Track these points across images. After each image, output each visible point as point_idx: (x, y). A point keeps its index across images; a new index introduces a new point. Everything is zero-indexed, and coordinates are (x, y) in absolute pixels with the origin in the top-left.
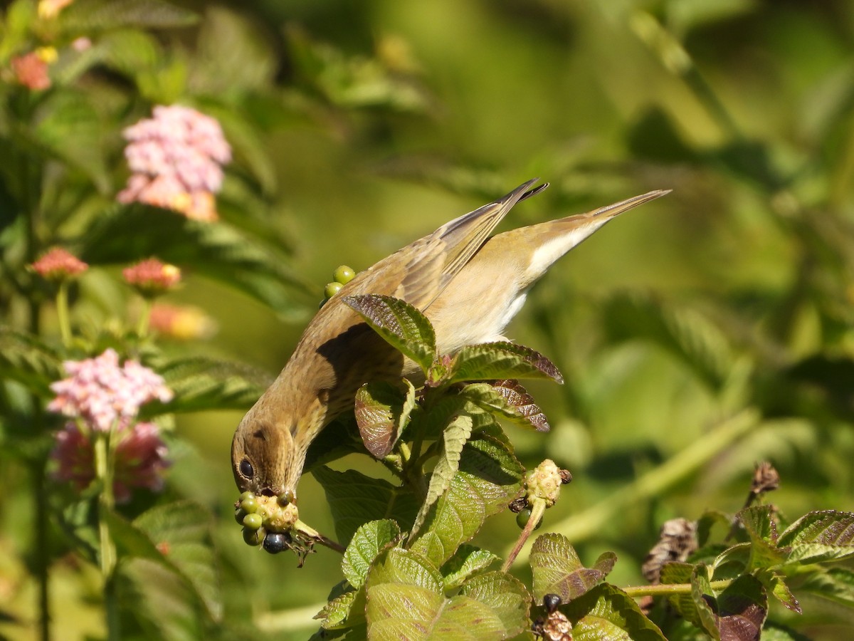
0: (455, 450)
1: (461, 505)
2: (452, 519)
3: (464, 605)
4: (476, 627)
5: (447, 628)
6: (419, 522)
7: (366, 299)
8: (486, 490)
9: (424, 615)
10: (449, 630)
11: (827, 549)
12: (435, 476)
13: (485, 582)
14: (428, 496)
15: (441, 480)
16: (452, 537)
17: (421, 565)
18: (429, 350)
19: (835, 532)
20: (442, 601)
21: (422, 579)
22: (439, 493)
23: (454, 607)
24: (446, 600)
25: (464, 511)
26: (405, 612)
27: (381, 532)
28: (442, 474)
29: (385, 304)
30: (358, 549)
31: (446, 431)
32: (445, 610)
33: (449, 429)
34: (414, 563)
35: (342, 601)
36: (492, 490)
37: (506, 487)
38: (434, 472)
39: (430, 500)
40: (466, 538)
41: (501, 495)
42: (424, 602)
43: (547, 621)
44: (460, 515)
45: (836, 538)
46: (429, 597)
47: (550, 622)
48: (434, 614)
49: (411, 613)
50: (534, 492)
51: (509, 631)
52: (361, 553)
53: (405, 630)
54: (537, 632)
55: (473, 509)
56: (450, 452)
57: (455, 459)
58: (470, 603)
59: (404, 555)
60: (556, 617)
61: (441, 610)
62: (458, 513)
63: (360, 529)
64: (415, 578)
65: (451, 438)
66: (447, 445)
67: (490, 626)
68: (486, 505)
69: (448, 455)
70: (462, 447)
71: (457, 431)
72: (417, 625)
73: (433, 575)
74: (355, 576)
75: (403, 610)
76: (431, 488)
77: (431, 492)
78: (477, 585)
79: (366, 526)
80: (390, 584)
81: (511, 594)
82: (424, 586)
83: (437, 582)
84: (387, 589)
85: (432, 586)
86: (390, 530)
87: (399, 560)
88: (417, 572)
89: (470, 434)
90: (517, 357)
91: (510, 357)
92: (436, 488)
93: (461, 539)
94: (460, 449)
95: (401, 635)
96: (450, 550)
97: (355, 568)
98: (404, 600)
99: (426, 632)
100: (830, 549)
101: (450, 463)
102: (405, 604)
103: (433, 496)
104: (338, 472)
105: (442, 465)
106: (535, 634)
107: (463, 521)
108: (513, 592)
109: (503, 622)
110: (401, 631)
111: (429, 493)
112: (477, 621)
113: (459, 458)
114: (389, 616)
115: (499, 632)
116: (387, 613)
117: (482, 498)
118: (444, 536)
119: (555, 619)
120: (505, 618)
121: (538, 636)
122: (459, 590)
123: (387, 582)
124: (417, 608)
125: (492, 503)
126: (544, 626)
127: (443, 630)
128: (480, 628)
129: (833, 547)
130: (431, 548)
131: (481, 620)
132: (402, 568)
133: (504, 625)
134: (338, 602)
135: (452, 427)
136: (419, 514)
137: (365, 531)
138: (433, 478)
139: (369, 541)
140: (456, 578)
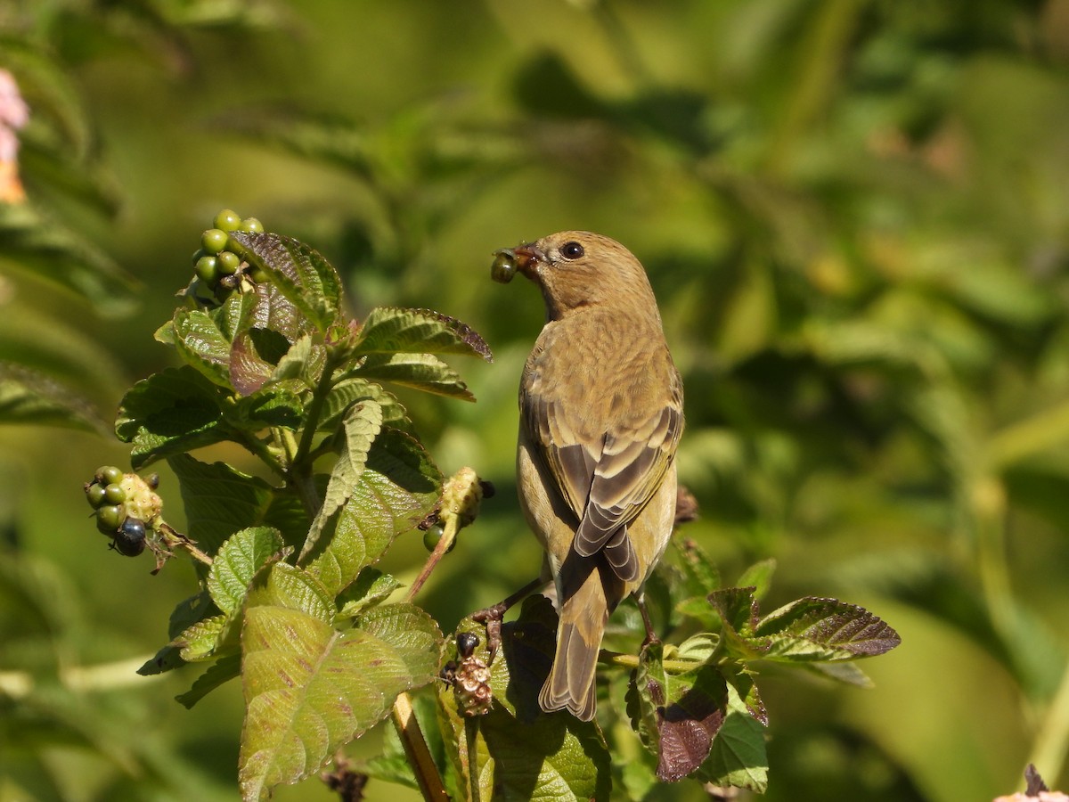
0: (361, 449)
1: (363, 518)
2: (351, 534)
3: (361, 642)
4: (375, 670)
5: (338, 668)
6: (312, 536)
7: (261, 238)
8: (394, 498)
9: (310, 650)
10: (340, 671)
11: (816, 648)
12: (334, 479)
13: (388, 615)
14: (325, 505)
15: (342, 485)
16: (352, 557)
17: (310, 586)
18: (331, 307)
19: (832, 626)
20: (333, 634)
21: (310, 604)
22: (340, 502)
23: (348, 643)
24: (337, 634)
25: (368, 525)
26: (288, 644)
27: (259, 543)
28: (343, 478)
29: (284, 249)
30: (229, 562)
31: (349, 423)
32: (335, 645)
33: (353, 421)
34: (301, 584)
35: (206, 627)
36: (401, 500)
37: (419, 495)
38: (333, 474)
39: (328, 509)
40: (370, 559)
41: (413, 506)
42: (312, 634)
43: (460, 666)
44: (361, 529)
45: (831, 634)
46: (318, 628)
47: (464, 668)
48: (322, 649)
49: (294, 646)
50: (448, 507)
51: (415, 679)
52: (232, 567)
53: (285, 666)
54: (447, 680)
55: (378, 523)
56: (354, 451)
57: (360, 460)
58: (368, 640)
59: (290, 573)
60: (472, 662)
61: (330, 645)
62: (359, 526)
63: (233, 537)
64: (301, 602)
65: (354, 433)
66: (350, 441)
67: (392, 670)
68: (394, 518)
69: (351, 455)
70: (369, 445)
71: (363, 424)
72: (301, 662)
73: (323, 601)
74: (224, 596)
75: (285, 640)
76: (328, 496)
77: (330, 500)
78: (378, 617)
79: (240, 534)
80: (270, 607)
81: (419, 633)
82: (311, 612)
83: (328, 610)
84: (268, 613)
85: (321, 614)
86: (271, 541)
87: (282, 577)
88: (303, 596)
89: (379, 429)
90: (439, 323)
91: (430, 322)
92: (335, 496)
93: (362, 561)
94: (367, 448)
95: (281, 672)
96: (350, 574)
97: (224, 586)
98: (287, 628)
99: (311, 671)
100: (820, 649)
101: (354, 465)
102: (287, 633)
103: (332, 506)
104: (203, 464)
105: (343, 466)
106: (445, 682)
107: (366, 538)
108: (421, 630)
109: (408, 666)
110: (281, 667)
111: (326, 501)
112: (376, 663)
113: (365, 459)
114: (268, 646)
115: (403, 679)
116: (266, 643)
117: (388, 509)
118: (341, 555)
119: (470, 665)
120: (411, 661)
121: (448, 684)
122: (355, 622)
123: (267, 604)
124: (302, 639)
125: (402, 516)
126: (456, 673)
127: (332, 670)
128: (378, 671)
129: (824, 647)
130: (324, 569)
131: (381, 662)
132: (285, 588)
133: (410, 671)
134: (201, 627)
135: (357, 419)
136: (313, 527)
137: (238, 539)
138: (331, 482)
139: (244, 553)
140: (352, 607)
